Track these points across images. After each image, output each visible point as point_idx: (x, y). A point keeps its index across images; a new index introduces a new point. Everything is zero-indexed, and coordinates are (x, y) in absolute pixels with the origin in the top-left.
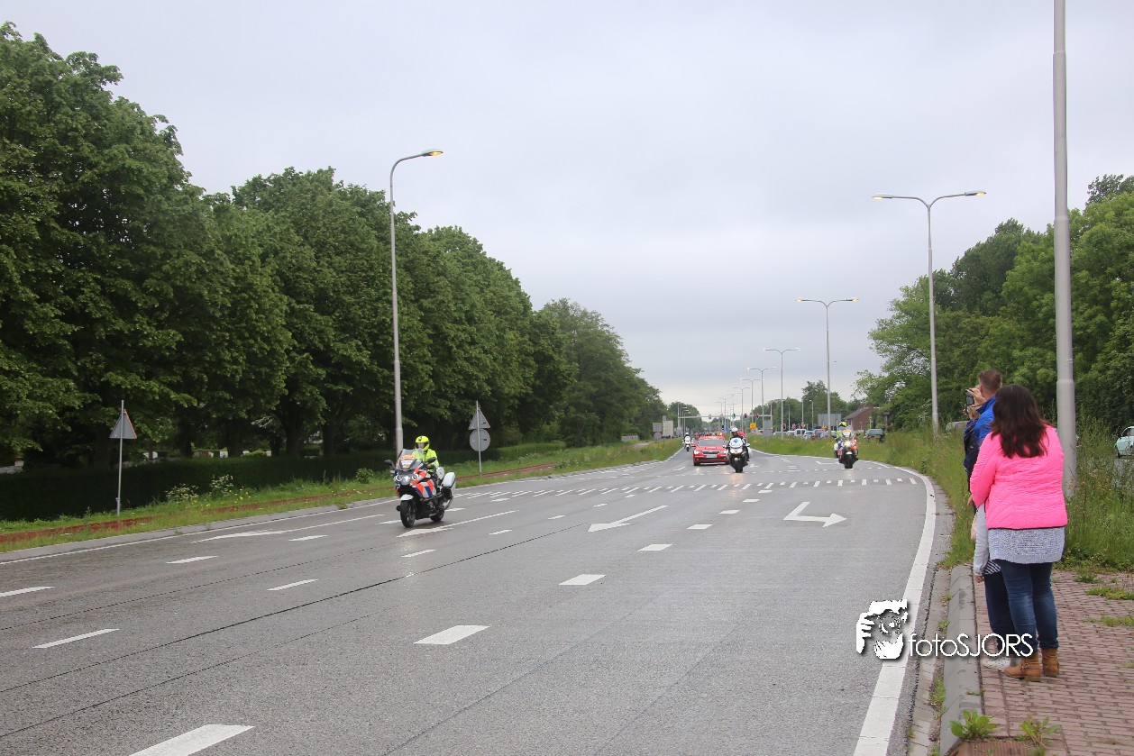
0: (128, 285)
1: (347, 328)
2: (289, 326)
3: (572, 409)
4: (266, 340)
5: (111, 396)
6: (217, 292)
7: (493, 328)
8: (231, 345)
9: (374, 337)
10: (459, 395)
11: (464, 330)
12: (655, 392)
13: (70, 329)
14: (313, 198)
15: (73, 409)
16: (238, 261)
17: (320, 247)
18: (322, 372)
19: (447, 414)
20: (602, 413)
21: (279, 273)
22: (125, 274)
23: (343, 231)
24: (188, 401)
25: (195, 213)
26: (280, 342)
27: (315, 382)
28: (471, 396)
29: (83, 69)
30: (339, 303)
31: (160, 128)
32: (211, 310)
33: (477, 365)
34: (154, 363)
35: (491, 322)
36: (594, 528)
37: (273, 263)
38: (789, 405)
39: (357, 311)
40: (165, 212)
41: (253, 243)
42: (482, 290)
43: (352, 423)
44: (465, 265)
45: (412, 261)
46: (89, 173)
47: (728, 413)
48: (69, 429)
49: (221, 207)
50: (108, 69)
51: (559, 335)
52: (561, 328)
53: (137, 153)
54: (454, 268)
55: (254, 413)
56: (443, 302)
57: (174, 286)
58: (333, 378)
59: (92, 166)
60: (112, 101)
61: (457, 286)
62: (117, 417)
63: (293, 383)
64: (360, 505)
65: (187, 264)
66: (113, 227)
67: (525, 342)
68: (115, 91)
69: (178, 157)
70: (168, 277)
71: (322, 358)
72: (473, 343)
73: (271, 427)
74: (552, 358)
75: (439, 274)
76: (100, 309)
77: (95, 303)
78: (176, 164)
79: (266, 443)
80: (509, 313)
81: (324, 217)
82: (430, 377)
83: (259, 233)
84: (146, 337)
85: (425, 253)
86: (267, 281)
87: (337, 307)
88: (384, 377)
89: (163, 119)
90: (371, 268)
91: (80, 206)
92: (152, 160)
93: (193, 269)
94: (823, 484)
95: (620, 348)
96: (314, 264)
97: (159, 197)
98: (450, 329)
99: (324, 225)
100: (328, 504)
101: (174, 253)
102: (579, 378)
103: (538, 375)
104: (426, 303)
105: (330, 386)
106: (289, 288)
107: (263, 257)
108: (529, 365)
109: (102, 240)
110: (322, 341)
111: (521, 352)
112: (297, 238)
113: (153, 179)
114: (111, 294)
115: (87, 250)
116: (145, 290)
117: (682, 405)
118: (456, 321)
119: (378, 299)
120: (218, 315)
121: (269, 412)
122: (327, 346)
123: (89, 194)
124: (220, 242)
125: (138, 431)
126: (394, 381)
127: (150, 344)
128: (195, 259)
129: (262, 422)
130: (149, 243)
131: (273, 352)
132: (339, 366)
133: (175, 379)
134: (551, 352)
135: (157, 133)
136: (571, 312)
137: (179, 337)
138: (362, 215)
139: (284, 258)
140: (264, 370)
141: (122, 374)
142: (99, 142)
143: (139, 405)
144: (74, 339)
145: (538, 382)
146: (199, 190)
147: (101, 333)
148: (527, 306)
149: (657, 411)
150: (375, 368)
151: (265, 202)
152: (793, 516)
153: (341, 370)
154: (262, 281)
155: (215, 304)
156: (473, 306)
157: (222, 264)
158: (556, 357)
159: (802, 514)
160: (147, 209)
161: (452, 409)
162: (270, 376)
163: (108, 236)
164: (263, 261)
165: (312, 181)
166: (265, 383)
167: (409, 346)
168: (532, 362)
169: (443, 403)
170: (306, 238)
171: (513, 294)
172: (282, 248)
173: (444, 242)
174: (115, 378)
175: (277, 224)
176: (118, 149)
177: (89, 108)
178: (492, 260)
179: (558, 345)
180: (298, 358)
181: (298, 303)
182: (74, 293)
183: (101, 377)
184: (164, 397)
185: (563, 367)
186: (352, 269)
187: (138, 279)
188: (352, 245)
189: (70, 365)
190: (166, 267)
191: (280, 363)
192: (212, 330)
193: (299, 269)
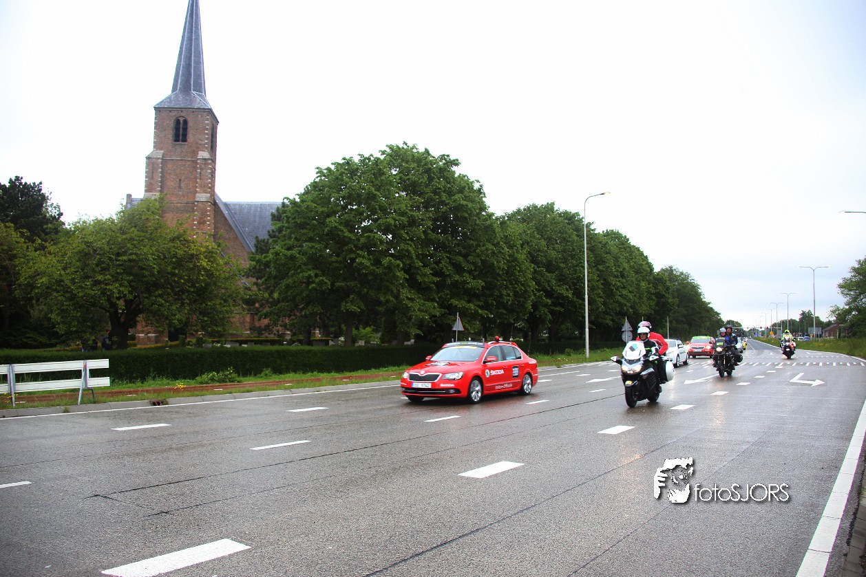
0: (461, 259)
1: (561, 279)
2: (534, 279)
3: (674, 322)
4: (522, 285)
5: (452, 310)
6: (501, 262)
7: (634, 280)
8: (507, 287)
9: (575, 284)
10: (616, 314)
11: (619, 281)
12: (718, 314)
13: (436, 279)
14: (545, 217)
15: (435, 316)
16: (511, 247)
17: (549, 240)
18: (549, 301)
19: (610, 323)
20: (690, 325)
21: (529, 253)
22: (460, 254)
23: (560, 232)
24: (487, 314)
25: (491, 225)
26: (529, 286)
27: (546, 305)
28: (622, 314)
29: (444, 161)
30: (558, 268)
31: (476, 186)
32: (498, 271)
33: (626, 299)
34: (471, 295)
35: (632, 277)
36: (687, 382)
37: (527, 248)
38: (792, 322)
39: (566, 272)
40: (478, 225)
41: (517, 238)
42: (629, 261)
43: (563, 326)
44: (620, 248)
45: (593, 247)
46: (445, 207)
47: (757, 327)
48: (434, 325)
49: (503, 223)
50: (454, 160)
51: (668, 284)
52: (669, 280)
53: (466, 198)
54: (614, 250)
55: (516, 320)
56: (609, 267)
57: (481, 259)
58: (554, 304)
59: (446, 205)
60: (456, 175)
61: (616, 259)
62: (455, 320)
63: (535, 306)
64: (567, 366)
65: (487, 249)
66: (455, 232)
67: (650, 288)
68: (458, 171)
69: (484, 199)
70: (478, 256)
71: (549, 294)
72: (624, 287)
73: (523, 327)
74: (664, 295)
75: (607, 253)
76: (448, 270)
77: (447, 267)
78: (483, 202)
79: (521, 335)
80: (642, 273)
81: (551, 225)
82: (602, 304)
83: (520, 234)
84: (468, 283)
85: (600, 242)
86: (524, 257)
87: (557, 269)
88: (579, 304)
89: (478, 181)
90: (574, 250)
91: (441, 223)
92: (473, 201)
93: (490, 251)
94: (811, 364)
95: (700, 291)
96: (546, 249)
97: (475, 218)
98: (612, 280)
99: (551, 229)
100: (552, 365)
101: (481, 244)
102: (678, 306)
103: (656, 305)
104: (600, 267)
105: (552, 308)
106: (534, 260)
107: (522, 245)
108: (652, 299)
109: (450, 238)
110: (549, 286)
111: (649, 292)
112: (538, 236)
113: (473, 210)
114: (453, 263)
115: (444, 243)
116: (468, 261)
117: (733, 321)
118: (616, 277)
119: (576, 266)
120: (501, 273)
121: (523, 320)
122: (552, 288)
123: (445, 218)
124: (502, 238)
125: (464, 327)
126: (584, 306)
127: (470, 287)
128: (490, 246)
129: (519, 324)
130: (471, 239)
131: (526, 291)
132: (557, 298)
133: (481, 303)
134: (664, 293)
135: (475, 188)
136: (674, 273)
137: (483, 284)
138: (569, 224)
139: (532, 245)
140: (522, 300)
141: (458, 300)
142: (450, 193)
143: (464, 315)
144: (437, 284)
145: (657, 308)
146: (493, 214)
147: (449, 281)
148: (652, 269)
149: (720, 323)
150: (575, 299)
151: (523, 219)
152: (795, 380)
153: (558, 300)
154: (522, 256)
155: (499, 268)
156: (624, 269)
157: (503, 249)
158: (667, 295)
159: (799, 379)
160: (470, 223)
161: (613, 320)
162: (524, 302)
163: (453, 236)
164: (522, 247)
165: (544, 208)
166: (522, 306)
167: (591, 289)
168: (654, 298)
169: (608, 317)
170: (542, 236)
171: (644, 263)
172: (531, 241)
173: (610, 237)
174: (455, 302)
175: (529, 229)
176: (457, 197)
177: (446, 179)
178: (634, 246)
179: (668, 289)
180: (538, 294)
181: (538, 267)
182: (437, 263)
183: (448, 301)
184: (476, 312)
185: (670, 300)
186: (564, 251)
187: (465, 256)
188: (564, 239)
189: (435, 296)
190: (478, 251)
191: (529, 297)
192: (498, 280)
193: (539, 251)
